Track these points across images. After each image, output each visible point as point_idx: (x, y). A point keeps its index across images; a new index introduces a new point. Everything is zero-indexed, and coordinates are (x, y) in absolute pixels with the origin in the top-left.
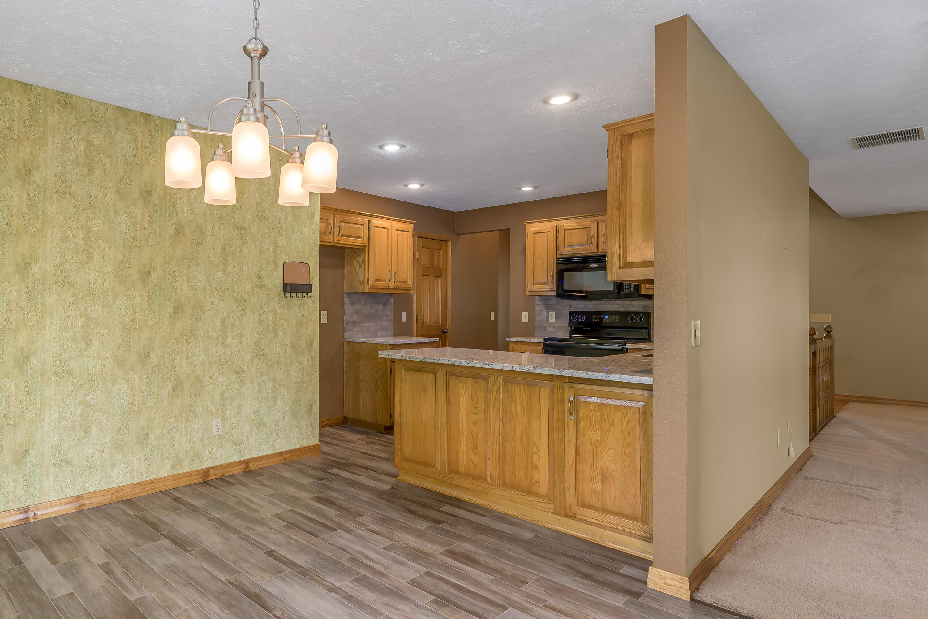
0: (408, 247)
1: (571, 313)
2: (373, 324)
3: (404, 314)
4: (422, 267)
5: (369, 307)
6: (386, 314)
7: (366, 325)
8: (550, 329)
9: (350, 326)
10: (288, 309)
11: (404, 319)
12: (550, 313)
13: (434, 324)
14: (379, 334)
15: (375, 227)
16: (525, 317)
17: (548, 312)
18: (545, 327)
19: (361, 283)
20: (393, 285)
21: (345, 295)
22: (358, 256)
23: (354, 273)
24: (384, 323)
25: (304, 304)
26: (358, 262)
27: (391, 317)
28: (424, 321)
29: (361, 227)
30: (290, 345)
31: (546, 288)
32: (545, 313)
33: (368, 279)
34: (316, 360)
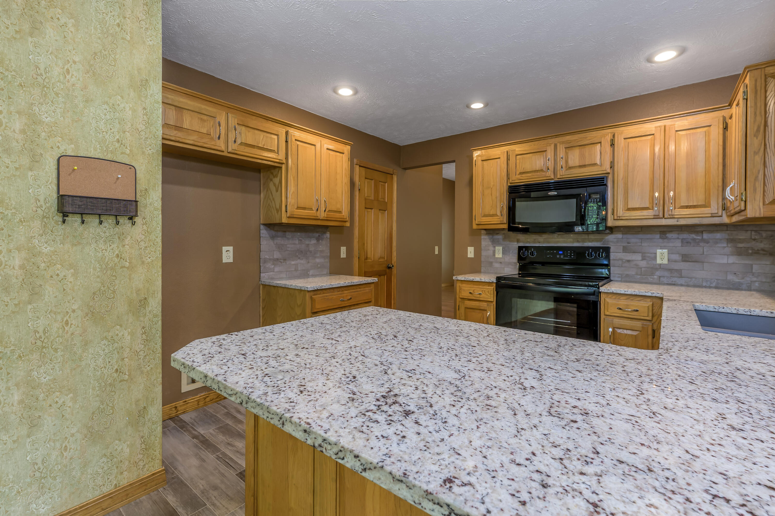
0: (343, 171)
1: (520, 248)
2: (302, 262)
3: (343, 250)
4: (365, 199)
5: (297, 242)
6: (320, 249)
7: (293, 263)
8: (497, 265)
9: (270, 265)
10: (73, 245)
11: (343, 255)
12: (497, 248)
13: (379, 259)
14: (311, 273)
15: (296, 140)
16: (471, 252)
17: (494, 247)
18: (491, 263)
19: (277, 211)
20: (322, 215)
21: (262, 227)
22: (274, 177)
23: (270, 199)
24: (318, 260)
25: (121, 237)
26: (275, 185)
27: (327, 253)
28: (367, 256)
29: (275, 137)
30: (82, 310)
31: (495, 220)
32: (491, 248)
33: (286, 206)
34: (154, 331)
